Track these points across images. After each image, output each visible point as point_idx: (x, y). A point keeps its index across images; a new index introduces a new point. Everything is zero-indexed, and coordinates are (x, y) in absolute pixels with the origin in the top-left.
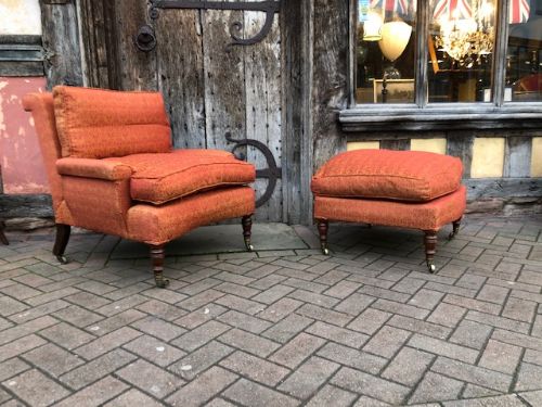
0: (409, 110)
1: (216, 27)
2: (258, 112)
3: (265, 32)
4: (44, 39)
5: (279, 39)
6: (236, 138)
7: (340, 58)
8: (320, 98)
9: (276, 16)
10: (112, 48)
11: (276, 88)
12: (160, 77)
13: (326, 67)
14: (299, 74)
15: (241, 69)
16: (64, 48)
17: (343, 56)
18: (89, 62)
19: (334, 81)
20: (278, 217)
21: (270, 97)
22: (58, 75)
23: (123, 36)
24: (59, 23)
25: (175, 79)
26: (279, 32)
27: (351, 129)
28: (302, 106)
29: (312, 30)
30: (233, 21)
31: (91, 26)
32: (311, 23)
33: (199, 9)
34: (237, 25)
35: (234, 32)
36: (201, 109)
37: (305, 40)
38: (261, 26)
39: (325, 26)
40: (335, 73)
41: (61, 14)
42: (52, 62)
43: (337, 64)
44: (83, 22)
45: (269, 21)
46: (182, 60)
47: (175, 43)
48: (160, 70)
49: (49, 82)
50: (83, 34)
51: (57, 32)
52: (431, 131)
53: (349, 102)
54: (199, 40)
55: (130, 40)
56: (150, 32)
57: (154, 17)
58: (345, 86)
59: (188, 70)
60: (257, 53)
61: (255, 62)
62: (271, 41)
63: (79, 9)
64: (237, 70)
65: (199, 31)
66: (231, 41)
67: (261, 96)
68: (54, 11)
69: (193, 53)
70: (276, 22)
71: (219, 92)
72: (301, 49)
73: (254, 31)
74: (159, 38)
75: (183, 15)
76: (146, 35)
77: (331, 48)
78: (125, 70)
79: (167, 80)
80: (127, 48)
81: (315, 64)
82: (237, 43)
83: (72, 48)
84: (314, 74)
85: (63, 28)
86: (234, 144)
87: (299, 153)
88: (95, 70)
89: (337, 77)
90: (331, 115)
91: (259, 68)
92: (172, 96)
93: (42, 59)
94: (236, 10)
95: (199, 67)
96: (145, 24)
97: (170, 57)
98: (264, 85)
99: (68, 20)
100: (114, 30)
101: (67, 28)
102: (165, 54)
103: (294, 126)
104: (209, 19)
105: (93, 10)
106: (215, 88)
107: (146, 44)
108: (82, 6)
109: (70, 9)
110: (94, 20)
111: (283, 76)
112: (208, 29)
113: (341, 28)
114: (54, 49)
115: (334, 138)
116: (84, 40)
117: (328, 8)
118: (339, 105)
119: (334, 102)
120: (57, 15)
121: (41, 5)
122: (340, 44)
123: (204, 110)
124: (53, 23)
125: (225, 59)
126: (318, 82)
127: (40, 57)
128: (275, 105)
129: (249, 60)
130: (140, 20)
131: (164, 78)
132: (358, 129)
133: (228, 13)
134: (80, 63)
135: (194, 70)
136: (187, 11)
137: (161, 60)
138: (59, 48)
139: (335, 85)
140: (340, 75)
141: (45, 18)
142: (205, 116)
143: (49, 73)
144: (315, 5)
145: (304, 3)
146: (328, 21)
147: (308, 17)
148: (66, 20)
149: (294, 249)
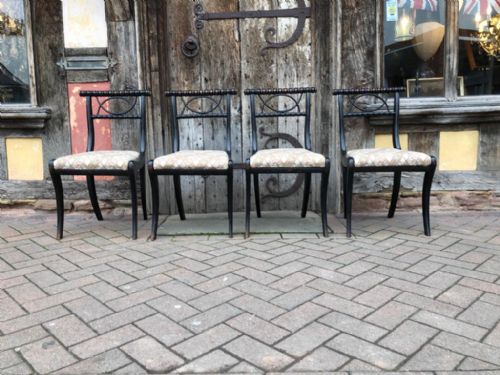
0: (437, 103)
1: (252, 33)
2: (289, 108)
3: (297, 36)
4: (109, 51)
5: (309, 41)
6: (269, 132)
7: (368, 58)
9: (307, 21)
10: (162, 56)
12: (203, 79)
13: (355, 66)
14: (328, 72)
15: (274, 70)
16: (124, 57)
17: (371, 54)
18: (143, 68)
19: (362, 78)
22: (119, 80)
23: (173, 45)
24: (122, 37)
25: (216, 80)
26: (309, 35)
27: (378, 123)
28: (330, 101)
29: (339, 32)
30: (267, 28)
31: (146, 37)
32: (339, 24)
33: (238, 19)
34: (271, 31)
35: (269, 37)
36: (238, 106)
37: (333, 41)
38: (293, 31)
39: (353, 27)
40: (362, 70)
41: (123, 29)
43: (365, 62)
44: (140, 35)
45: (301, 25)
46: (222, 64)
47: (216, 49)
48: (203, 73)
49: (112, 86)
50: (140, 44)
51: (120, 44)
52: (461, 124)
54: (237, 46)
55: (178, 48)
56: (195, 41)
57: (199, 27)
58: (373, 82)
59: (228, 72)
60: (289, 55)
61: (287, 64)
62: (303, 44)
63: (137, 24)
64: (270, 71)
65: (237, 38)
66: (266, 45)
68: (118, 27)
69: (232, 57)
70: (307, 25)
72: (329, 49)
73: (287, 35)
74: (203, 45)
75: (224, 24)
76: (192, 43)
77: (359, 47)
78: (174, 74)
79: (209, 82)
80: (176, 55)
81: (343, 62)
82: (272, 46)
83: (131, 57)
84: (342, 72)
85: (124, 40)
86: (267, 138)
87: (327, 146)
88: (148, 75)
89: (365, 75)
91: (291, 69)
93: (107, 67)
94: (271, 17)
95: (237, 70)
96: (191, 34)
97: (212, 62)
98: (295, 84)
99: (128, 34)
100: (165, 41)
102: (208, 60)
103: (323, 120)
104: (247, 26)
105: (148, 24)
107: (191, 51)
108: (139, 21)
109: (131, 24)
110: (148, 32)
111: (313, 75)
112: (245, 36)
113: (369, 28)
114: (116, 59)
116: (141, 50)
117: (356, 11)
118: (367, 101)
120: (120, 30)
121: (107, 22)
122: (367, 43)
123: (241, 109)
124: (116, 37)
125: (261, 62)
126: (346, 79)
127: (106, 65)
129: (281, 61)
130: (187, 31)
131: (206, 80)
132: (385, 122)
133: (263, 21)
134: (136, 69)
135: (233, 72)
136: (227, 21)
137: (204, 64)
138: (121, 58)
139: (363, 81)
140: (368, 72)
141: (110, 33)
142: (241, 113)
143: (112, 78)
144: (343, 8)
145: (333, 7)
146: (355, 22)
147: (336, 20)
148: (127, 34)
149: (317, 233)
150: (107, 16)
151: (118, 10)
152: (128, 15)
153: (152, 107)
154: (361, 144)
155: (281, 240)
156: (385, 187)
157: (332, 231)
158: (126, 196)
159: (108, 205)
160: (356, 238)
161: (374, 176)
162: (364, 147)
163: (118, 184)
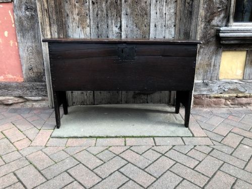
2: (159, 28)
8: (206, 18)
11: (172, 11)
12: (91, 2)
19: (218, 5)
20: (167, 100)
21: (168, 17)
25: (101, 4)
27: (227, 42)
28: (191, 23)
36: (119, 25)
53: (228, 21)
67: (161, 17)
71: (132, 13)
79: (96, 5)
89: (221, 2)
90: (213, 31)
92: (99, 16)
98: (164, 8)
106: (129, 11)
115: (212, 48)
118: (219, 24)
119: (216, 21)
123: (121, 27)
126: (206, 6)
128: (171, 22)
131: (93, 3)
132: (232, 42)
139: (219, 8)
142: (121, 30)
149: (182, 137)
153: (50, 25)
154: (211, 59)
155: (155, 148)
156: (226, 90)
157: (193, 134)
158: (34, 93)
159: (21, 100)
160: (214, 145)
161: (218, 82)
162: (213, 60)
163: (27, 85)
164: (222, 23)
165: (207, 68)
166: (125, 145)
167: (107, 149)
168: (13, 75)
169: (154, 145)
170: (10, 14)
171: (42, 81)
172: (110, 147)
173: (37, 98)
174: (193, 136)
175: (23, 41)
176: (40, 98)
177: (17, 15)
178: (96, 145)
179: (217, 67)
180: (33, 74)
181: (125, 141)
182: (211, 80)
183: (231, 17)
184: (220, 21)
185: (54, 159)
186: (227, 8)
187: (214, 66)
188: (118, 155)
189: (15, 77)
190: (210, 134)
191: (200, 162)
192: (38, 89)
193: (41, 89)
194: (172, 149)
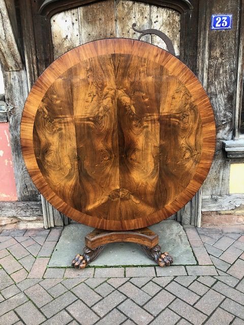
4: (6, 97)
7: (228, 101)
13: (216, 106)
16: (20, 102)
17: (231, 98)
19: (222, 119)
22: (16, 121)
24: (16, 85)
27: (234, 157)
29: (205, 81)
32: (205, 74)
39: (217, 75)
40: (223, 112)
41: (17, 78)
42: (12, 112)
43: (225, 105)
49: (10, 127)
51: (14, 91)
53: (234, 135)
58: (232, 122)
68: (12, 76)
77: (221, 92)
85: (18, 88)
89: (225, 115)
90: (218, 144)
93: (6, 111)
101: (21, 88)
108: (30, 72)
109: (23, 72)
113: (230, 76)
114: (13, 104)
115: (220, 161)
117: (220, 60)
118: (225, 137)
119: (221, 134)
120: (14, 79)
121: (3, 73)
122: (228, 89)
124: (12, 85)
127: (4, 109)
132: (240, 156)
138: (16, 102)
139: (223, 121)
140: (227, 113)
141: (6, 82)
143: (11, 120)
144: (209, 59)
145: (200, 57)
146: (219, 70)
147: (203, 70)
148: (21, 82)
149: (185, 266)
150: (2, 67)
151: (11, 62)
152: (21, 66)
154: (219, 172)
155: (155, 280)
156: (237, 206)
157: (197, 262)
158: (28, 214)
159: (15, 220)
160: (219, 275)
161: (228, 197)
162: (221, 174)
163: (21, 204)
164: (228, 136)
165: (215, 183)
166: (125, 277)
167: (106, 281)
168: (6, 194)
169: (155, 276)
170: (6, 134)
171: (36, 200)
172: (109, 278)
173: (31, 219)
174: (198, 264)
175: (18, 160)
176: (35, 218)
177: (12, 135)
178: (95, 277)
179: (226, 181)
180: (27, 192)
181: (125, 272)
182: (220, 195)
183: (237, 130)
184: (225, 134)
185: (52, 293)
186: (231, 121)
187: (223, 179)
188: (116, 289)
189: (9, 196)
190: (216, 261)
191: (201, 297)
192: (32, 209)
193: (35, 209)
194: (173, 280)
